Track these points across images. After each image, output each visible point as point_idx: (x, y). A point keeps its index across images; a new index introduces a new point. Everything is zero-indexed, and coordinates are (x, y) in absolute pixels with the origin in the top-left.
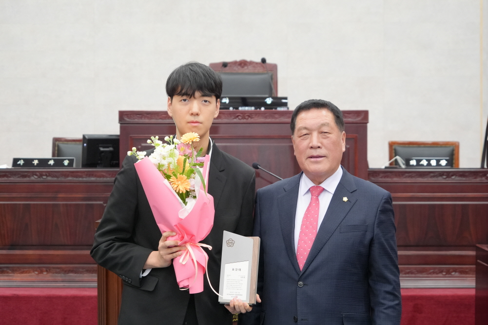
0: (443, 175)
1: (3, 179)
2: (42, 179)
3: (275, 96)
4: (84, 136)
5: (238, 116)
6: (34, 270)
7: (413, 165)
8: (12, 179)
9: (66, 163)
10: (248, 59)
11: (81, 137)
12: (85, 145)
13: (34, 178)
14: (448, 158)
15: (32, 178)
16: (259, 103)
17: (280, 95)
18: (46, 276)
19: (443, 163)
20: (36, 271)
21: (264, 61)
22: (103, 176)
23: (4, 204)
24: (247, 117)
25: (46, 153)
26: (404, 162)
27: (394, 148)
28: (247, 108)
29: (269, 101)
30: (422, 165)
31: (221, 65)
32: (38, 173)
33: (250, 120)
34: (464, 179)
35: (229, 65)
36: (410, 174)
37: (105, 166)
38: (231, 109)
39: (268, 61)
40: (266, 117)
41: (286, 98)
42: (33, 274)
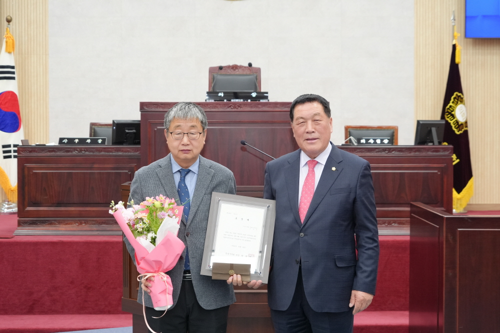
0: (386, 150)
1: (52, 153)
2: (81, 153)
3: (259, 91)
4: (113, 121)
5: (231, 106)
6: (75, 222)
7: (363, 143)
8: (59, 153)
9: (100, 141)
10: (239, 64)
11: (111, 122)
12: (114, 128)
13: (75, 153)
14: (389, 138)
15: (74, 153)
16: (247, 96)
17: (262, 90)
18: (85, 227)
19: (386, 141)
20: (77, 223)
21: (250, 65)
22: (128, 151)
23: (52, 172)
24: (237, 107)
25: (85, 134)
26: (356, 141)
27: (348, 131)
28: (237, 100)
29: (254, 95)
30: (370, 143)
31: (218, 69)
32: (78, 149)
33: (239, 109)
34: (401, 153)
35: (224, 68)
36: (361, 150)
37: (130, 144)
38: (225, 101)
39: (253, 66)
40: (252, 107)
41: (267, 93)
42: (75, 225)
